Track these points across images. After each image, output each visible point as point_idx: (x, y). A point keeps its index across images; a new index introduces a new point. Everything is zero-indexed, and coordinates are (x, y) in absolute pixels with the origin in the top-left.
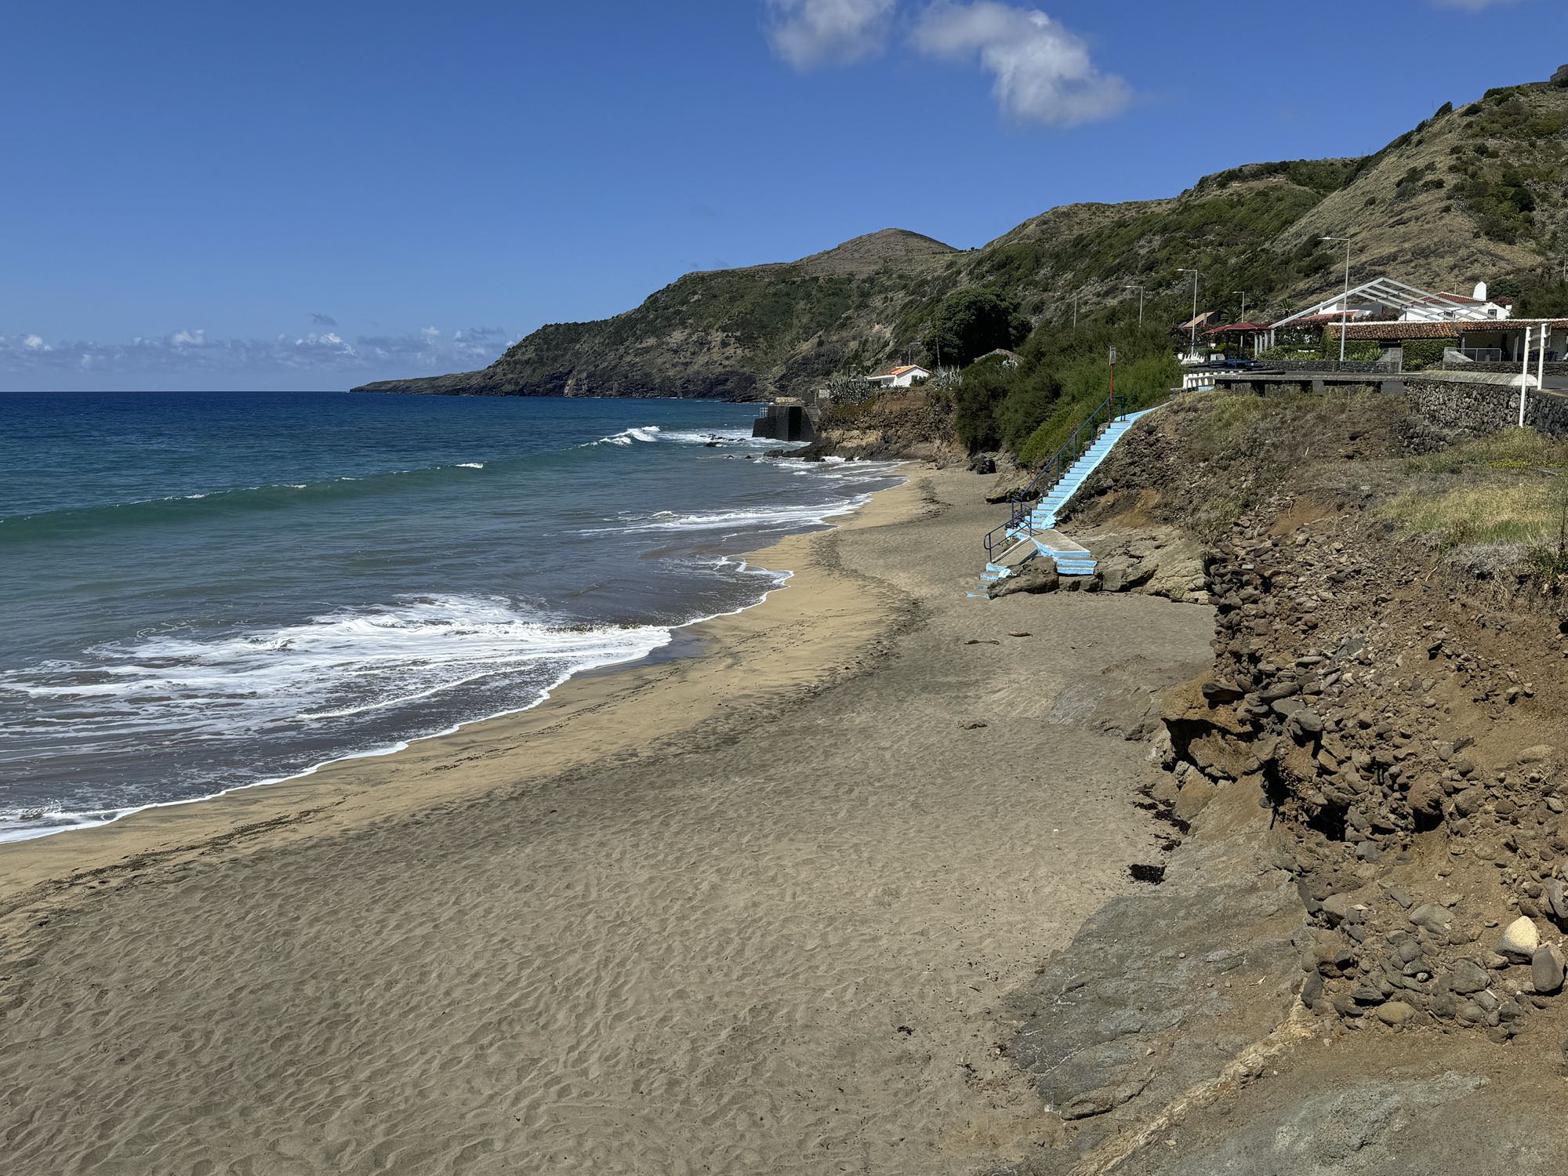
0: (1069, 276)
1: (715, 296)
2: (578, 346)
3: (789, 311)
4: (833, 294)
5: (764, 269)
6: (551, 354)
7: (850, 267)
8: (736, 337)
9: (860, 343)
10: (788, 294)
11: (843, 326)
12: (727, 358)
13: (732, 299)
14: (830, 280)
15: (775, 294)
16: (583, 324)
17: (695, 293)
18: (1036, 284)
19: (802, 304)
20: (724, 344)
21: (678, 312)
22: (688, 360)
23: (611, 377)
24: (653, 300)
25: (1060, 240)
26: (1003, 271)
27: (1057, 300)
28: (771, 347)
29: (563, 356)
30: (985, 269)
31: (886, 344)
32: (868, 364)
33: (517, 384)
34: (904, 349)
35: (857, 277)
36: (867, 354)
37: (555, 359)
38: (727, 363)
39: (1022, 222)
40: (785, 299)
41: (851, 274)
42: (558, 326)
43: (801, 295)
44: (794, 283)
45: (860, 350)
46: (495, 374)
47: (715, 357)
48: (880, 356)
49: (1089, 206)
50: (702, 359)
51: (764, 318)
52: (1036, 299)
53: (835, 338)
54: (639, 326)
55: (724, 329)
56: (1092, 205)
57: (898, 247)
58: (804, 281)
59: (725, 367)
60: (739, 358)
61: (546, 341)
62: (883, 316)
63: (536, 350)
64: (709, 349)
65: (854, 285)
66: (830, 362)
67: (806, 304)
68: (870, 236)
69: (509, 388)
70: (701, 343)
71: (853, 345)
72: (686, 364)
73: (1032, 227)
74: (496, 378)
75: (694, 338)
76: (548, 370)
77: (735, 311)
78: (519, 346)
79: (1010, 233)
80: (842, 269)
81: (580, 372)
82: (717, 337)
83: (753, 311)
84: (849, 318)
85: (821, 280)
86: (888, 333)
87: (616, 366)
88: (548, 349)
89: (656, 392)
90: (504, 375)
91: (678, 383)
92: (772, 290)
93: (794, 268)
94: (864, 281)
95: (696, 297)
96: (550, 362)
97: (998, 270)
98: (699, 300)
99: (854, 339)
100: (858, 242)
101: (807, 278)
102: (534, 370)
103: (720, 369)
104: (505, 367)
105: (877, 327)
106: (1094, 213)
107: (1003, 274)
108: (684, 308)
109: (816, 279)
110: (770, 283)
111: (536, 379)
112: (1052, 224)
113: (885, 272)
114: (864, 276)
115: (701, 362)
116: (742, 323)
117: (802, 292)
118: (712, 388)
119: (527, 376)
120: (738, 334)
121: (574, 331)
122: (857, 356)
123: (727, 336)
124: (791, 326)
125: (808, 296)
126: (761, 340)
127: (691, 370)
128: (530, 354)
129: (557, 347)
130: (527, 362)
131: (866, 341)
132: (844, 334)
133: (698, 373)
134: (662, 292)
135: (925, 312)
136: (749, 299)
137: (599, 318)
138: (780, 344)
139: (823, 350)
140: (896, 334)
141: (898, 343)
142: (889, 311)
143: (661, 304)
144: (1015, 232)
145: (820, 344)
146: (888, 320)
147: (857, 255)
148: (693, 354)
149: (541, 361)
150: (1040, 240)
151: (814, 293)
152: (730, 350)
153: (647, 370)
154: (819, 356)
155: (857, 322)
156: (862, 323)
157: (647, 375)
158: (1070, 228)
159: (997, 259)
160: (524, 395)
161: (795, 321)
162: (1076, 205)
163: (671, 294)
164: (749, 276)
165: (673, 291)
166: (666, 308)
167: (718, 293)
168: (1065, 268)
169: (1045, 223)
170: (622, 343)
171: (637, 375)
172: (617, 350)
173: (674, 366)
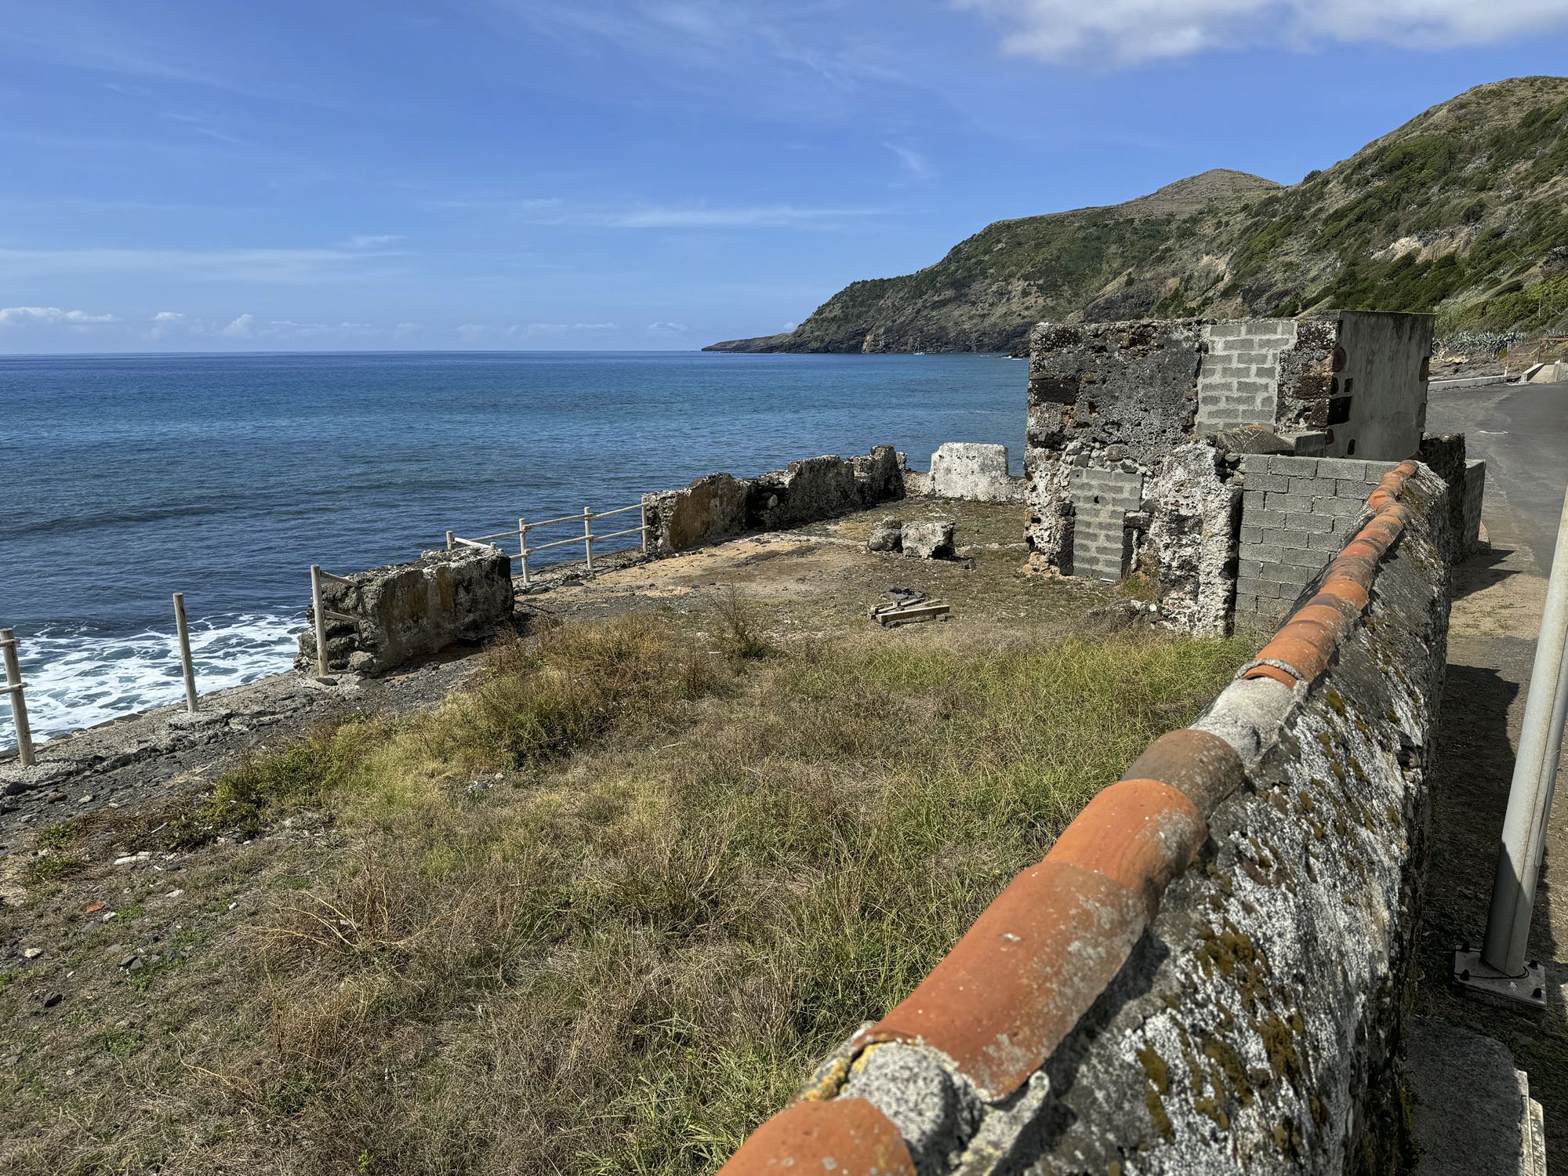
0: (1524, 166)
1: (1020, 244)
2: (882, 302)
3: (1099, 256)
4: (1149, 236)
5: (1074, 214)
6: (856, 311)
7: (1169, 207)
8: (1038, 286)
9: (1182, 279)
10: (1098, 238)
11: (1161, 259)
12: (1027, 308)
13: (1038, 246)
14: (1147, 221)
15: (1084, 238)
16: (889, 280)
17: (999, 241)
18: (1464, 183)
19: (1113, 248)
20: (1025, 293)
21: (980, 262)
22: (986, 312)
23: (906, 331)
24: (956, 251)
25: (1486, 127)
26: (1398, 173)
27: (1508, 201)
28: (1076, 295)
29: (867, 312)
30: (1369, 172)
31: (1219, 279)
32: (1194, 304)
33: (822, 341)
34: (1248, 282)
35: (1177, 218)
36: (1191, 294)
37: (859, 316)
38: (1027, 313)
39: (1424, 110)
40: (1095, 244)
41: (1172, 215)
42: (865, 283)
43: (1112, 239)
44: (1106, 225)
45: (1182, 289)
46: (804, 331)
47: (1014, 307)
48: (1210, 294)
49: (1531, 82)
50: (1000, 310)
51: (1071, 265)
52: (1468, 201)
53: (1148, 275)
54: (939, 279)
55: (1026, 278)
56: (1536, 79)
57: (1224, 188)
58: (1117, 224)
59: (1024, 318)
60: (1040, 307)
61: (853, 298)
62: (1215, 245)
63: (842, 307)
64: (1008, 299)
65: (1173, 226)
66: (1141, 305)
67: (1118, 248)
68: (1193, 178)
69: (815, 345)
70: (1001, 294)
71: (1173, 283)
72: (984, 316)
73: (1445, 111)
74: (805, 335)
75: (994, 288)
76: (851, 327)
77: (1040, 258)
78: (828, 305)
79: (1404, 127)
80: (1160, 211)
81: (878, 328)
82: (1018, 286)
83: (1059, 258)
84: (1168, 250)
85: (1137, 222)
86: (1222, 265)
87: (912, 321)
88: (853, 306)
89: (950, 347)
90: (812, 332)
91: (974, 336)
92: (1081, 234)
93: (1108, 210)
94: (1185, 221)
95: (1000, 246)
96: (854, 319)
97: (1390, 171)
98: (1002, 249)
99: (1174, 275)
100: (1181, 186)
101: (1121, 220)
102: (839, 327)
103: (1019, 320)
104: (814, 325)
105: (1206, 259)
106: (1540, 89)
107: (1399, 178)
108: (987, 258)
109: (1132, 221)
110: (1079, 228)
111: (840, 336)
112: (1473, 107)
113: (1210, 211)
114: (1186, 216)
115: (998, 314)
116: (1047, 271)
117: (1114, 235)
118: (1008, 341)
119: (833, 333)
120: (1041, 282)
121: (880, 287)
122: (1177, 295)
123: (1029, 285)
124: (1099, 271)
125: (1121, 239)
126: (1066, 288)
127: (987, 322)
128: (837, 311)
129: (862, 304)
130: (833, 319)
131: (1191, 277)
132: (1161, 269)
133: (995, 324)
134: (965, 243)
135: (1277, 234)
136: (1055, 246)
137: (904, 273)
138: (1086, 292)
139: (1132, 290)
140: (1235, 265)
141: (1238, 276)
142: (1224, 238)
143: (963, 255)
144: (1412, 124)
145: (1130, 282)
146: (1223, 248)
147: (1177, 197)
148: (991, 305)
149: (846, 318)
150: (1454, 130)
151: (1128, 235)
152: (1030, 300)
153: (943, 323)
154: (1126, 298)
155: (1178, 254)
156: (1186, 254)
157: (943, 329)
158: (1503, 111)
159: (1388, 159)
160: (828, 351)
161: (1105, 267)
162: (1511, 81)
163: (975, 244)
164: (1059, 221)
165: (977, 241)
166: (968, 259)
167: (1022, 240)
168: (1514, 157)
169: (1462, 106)
170: (920, 297)
171: (932, 329)
172: (916, 304)
173: (971, 318)
